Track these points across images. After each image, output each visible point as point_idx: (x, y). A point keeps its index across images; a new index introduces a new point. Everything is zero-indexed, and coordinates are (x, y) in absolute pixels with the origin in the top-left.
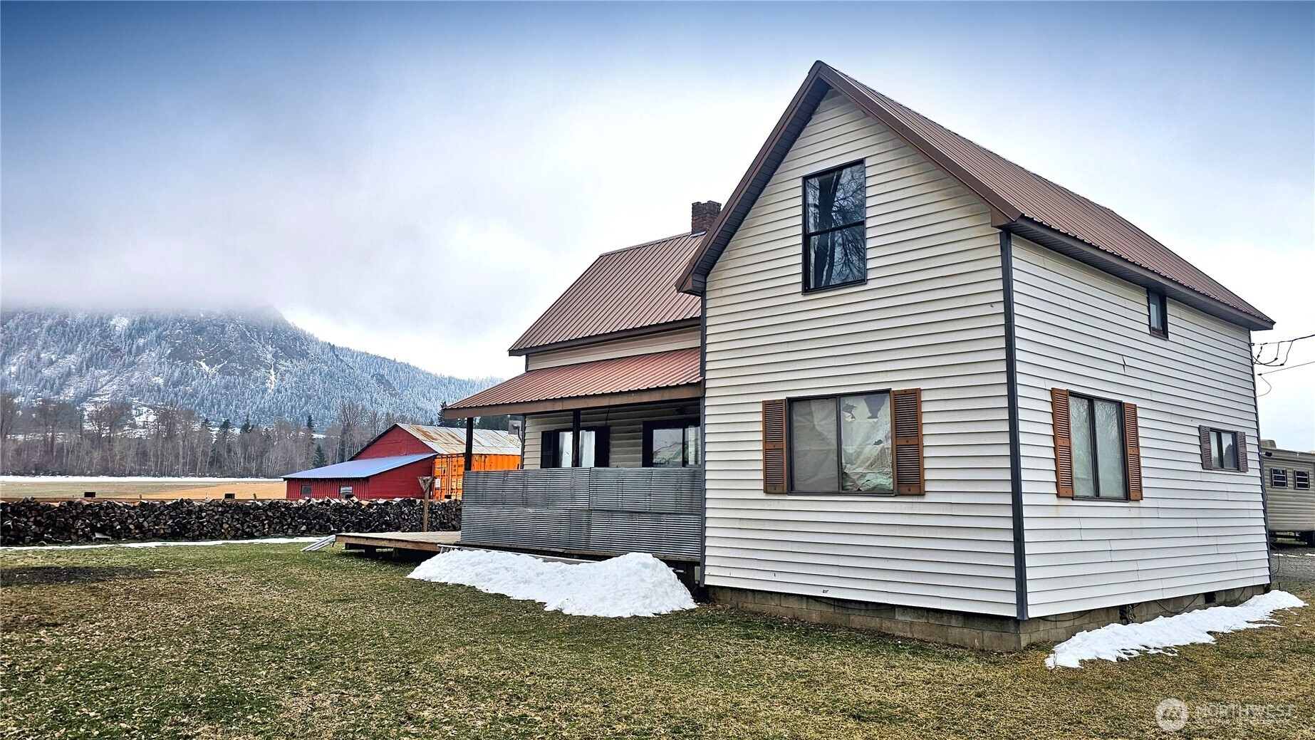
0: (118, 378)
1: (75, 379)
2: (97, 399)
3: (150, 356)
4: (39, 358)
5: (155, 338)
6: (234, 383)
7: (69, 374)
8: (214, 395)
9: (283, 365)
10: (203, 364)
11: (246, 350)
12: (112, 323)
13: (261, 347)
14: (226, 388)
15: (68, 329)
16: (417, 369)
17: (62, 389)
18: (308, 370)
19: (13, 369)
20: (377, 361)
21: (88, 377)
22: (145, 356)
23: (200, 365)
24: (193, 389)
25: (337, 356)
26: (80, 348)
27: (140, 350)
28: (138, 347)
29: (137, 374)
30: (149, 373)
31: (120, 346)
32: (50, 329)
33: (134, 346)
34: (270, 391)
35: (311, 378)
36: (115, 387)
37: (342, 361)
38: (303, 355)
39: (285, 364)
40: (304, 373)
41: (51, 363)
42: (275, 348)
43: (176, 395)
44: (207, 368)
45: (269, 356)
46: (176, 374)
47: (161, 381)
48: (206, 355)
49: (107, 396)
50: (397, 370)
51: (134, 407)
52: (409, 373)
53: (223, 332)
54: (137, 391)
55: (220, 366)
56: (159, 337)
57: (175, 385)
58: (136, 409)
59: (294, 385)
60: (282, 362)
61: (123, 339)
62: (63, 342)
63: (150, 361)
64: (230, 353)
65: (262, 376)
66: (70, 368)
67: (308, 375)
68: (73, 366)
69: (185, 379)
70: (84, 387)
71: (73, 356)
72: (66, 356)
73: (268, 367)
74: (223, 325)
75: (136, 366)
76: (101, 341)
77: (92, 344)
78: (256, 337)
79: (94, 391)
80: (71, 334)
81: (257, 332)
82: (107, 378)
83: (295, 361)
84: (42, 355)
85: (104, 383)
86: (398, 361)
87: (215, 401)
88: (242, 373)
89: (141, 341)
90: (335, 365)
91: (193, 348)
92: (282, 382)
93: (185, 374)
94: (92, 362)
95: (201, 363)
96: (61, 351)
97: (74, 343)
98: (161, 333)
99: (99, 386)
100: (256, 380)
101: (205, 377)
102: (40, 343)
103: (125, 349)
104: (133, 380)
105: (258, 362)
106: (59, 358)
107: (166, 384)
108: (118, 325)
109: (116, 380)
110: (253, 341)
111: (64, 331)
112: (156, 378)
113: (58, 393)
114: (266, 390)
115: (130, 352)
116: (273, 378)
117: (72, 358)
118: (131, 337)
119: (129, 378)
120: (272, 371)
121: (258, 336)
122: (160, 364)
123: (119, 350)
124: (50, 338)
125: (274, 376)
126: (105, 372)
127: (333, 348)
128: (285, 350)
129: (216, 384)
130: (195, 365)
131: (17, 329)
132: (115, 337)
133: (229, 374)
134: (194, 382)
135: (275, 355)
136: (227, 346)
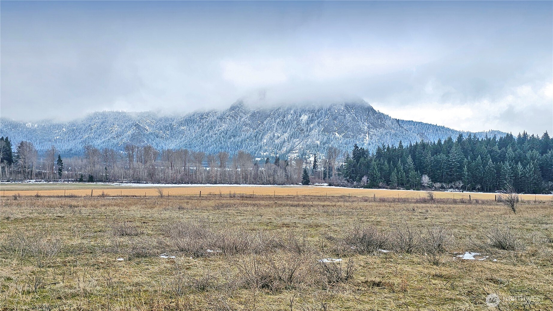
0: (302, 142)
1: (287, 143)
2: (294, 152)
3: (314, 132)
4: (274, 136)
5: (317, 124)
6: (349, 141)
7: (284, 142)
8: (340, 148)
9: (372, 132)
10: (337, 134)
11: (355, 125)
12: (301, 118)
13: (362, 124)
14: (346, 144)
15: (284, 123)
16: (448, 128)
17: (281, 148)
18: (384, 132)
19: (265, 141)
20: (427, 126)
21: (291, 143)
22: (313, 131)
23: (335, 134)
24: (332, 145)
25: (399, 125)
26: (289, 131)
27: (311, 129)
28: (310, 128)
29: (309, 140)
30: (314, 139)
31: (304, 128)
32: (278, 123)
33: (309, 128)
34: (365, 144)
35: (385, 137)
36: (301, 146)
37: (402, 127)
38: (383, 126)
39: (373, 131)
40: (382, 135)
41: (278, 137)
42: (369, 123)
43: (324, 148)
44: (338, 135)
45: (366, 128)
46: (325, 139)
47: (319, 143)
48: (338, 129)
49: (298, 150)
50: (437, 130)
51: (307, 154)
52: (443, 131)
53: (345, 118)
54: (309, 147)
55: (344, 134)
56: (319, 123)
57: (324, 144)
58: (308, 155)
59: (377, 141)
60: (372, 130)
61: (305, 125)
62: (283, 129)
63: (315, 134)
64: (348, 127)
65: (362, 137)
66: (285, 139)
67: (384, 136)
68: (286, 138)
69: (328, 141)
70: (289, 147)
71: (286, 134)
72: (284, 134)
73: (365, 133)
74: (345, 115)
75: (309, 136)
76: (297, 127)
77: (293, 128)
78: (360, 119)
79: (293, 149)
80: (286, 125)
81: (360, 117)
82: (298, 142)
83: (378, 129)
84: (275, 135)
85: (297, 145)
86: (438, 125)
87: (340, 150)
88: (353, 137)
89: (312, 125)
90: (398, 129)
91: (332, 127)
92: (371, 140)
93: (329, 139)
94: (292, 136)
95: (336, 133)
96: (282, 132)
97: (286, 129)
98: (320, 121)
99: (295, 146)
100: (359, 139)
101: (337, 140)
102: (275, 129)
103: (305, 130)
104: (308, 143)
105: (360, 131)
106: (281, 135)
107: (320, 144)
108: (303, 119)
109: (302, 143)
110: (358, 121)
111: (283, 123)
112: (317, 141)
113: (280, 150)
114: (364, 144)
115: (308, 130)
116: (367, 138)
117: (286, 135)
118: (308, 124)
119: (306, 142)
120: (367, 135)
121: (361, 118)
122: (319, 135)
123: (303, 130)
124: (278, 127)
125: (368, 137)
126: (298, 140)
127: (398, 121)
128: (373, 124)
129: (341, 142)
130: (333, 134)
131: (267, 124)
132: (302, 124)
133: (347, 138)
134: (332, 142)
135: (369, 127)
136: (346, 124)
